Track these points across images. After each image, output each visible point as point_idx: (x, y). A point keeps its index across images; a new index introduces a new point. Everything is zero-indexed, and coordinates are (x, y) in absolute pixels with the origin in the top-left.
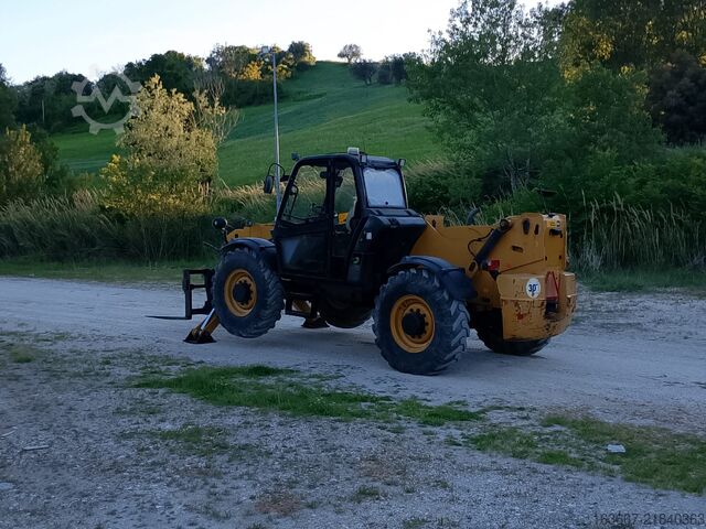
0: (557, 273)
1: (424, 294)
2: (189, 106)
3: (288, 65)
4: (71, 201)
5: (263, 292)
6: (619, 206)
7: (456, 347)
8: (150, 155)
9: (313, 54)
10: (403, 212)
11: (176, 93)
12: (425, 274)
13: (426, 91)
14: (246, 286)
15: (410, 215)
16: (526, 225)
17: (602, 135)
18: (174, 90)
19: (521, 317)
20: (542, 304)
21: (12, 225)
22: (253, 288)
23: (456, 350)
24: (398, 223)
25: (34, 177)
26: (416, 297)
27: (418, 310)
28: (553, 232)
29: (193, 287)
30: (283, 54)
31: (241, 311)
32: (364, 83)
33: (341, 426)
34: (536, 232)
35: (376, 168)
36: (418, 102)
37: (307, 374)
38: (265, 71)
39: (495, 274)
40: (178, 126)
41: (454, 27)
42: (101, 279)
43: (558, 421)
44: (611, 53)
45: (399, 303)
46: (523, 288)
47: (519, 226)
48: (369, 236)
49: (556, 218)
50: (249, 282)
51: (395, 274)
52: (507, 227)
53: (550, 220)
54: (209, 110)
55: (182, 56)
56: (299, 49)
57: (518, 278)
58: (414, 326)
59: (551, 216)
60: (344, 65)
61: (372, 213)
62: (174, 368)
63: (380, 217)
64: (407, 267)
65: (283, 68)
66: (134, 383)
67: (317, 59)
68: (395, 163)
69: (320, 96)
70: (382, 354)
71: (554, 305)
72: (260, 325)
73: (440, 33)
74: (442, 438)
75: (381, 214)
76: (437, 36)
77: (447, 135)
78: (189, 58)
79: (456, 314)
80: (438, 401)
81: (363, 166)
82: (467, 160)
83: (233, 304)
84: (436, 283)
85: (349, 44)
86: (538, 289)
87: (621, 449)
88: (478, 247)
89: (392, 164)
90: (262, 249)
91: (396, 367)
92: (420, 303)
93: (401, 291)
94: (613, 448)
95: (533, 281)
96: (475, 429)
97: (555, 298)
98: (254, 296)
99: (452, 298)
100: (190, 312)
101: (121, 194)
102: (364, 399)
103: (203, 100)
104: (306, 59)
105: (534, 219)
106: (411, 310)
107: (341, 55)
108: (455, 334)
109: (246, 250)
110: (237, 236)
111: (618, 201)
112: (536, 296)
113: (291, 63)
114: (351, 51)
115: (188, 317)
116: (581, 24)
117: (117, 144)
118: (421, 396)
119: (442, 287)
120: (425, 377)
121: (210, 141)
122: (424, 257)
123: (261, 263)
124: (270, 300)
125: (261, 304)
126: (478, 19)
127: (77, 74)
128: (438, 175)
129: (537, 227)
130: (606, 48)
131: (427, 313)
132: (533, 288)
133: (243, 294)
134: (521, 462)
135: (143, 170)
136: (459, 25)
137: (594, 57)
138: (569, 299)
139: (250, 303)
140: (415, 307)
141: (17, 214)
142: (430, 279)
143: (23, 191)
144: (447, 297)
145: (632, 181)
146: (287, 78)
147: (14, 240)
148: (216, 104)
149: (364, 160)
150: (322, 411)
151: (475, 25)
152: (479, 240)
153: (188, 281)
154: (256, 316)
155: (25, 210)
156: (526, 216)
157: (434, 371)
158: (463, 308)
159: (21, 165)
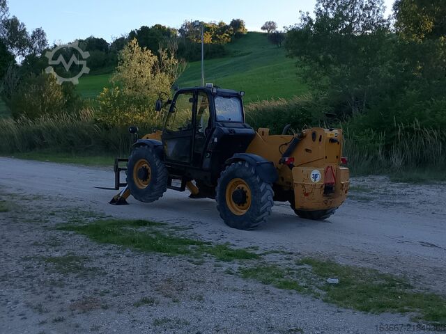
0: (335, 167)
1: (244, 178)
2: (155, 58)
3: (229, 34)
4: (78, 115)
5: (155, 174)
6: (417, 127)
7: (263, 212)
8: (130, 88)
9: (246, 28)
10: (241, 125)
11: (146, 50)
12: (247, 165)
13: (298, 50)
14: (145, 170)
15: (245, 127)
16: (314, 135)
17: (412, 80)
18: (145, 48)
19: (306, 195)
20: (322, 187)
21: (41, 129)
22: (150, 171)
23: (264, 215)
24: (234, 132)
25: (57, 101)
26: (240, 180)
27: (243, 188)
28: (332, 141)
29: (120, 169)
30: (227, 27)
31: (143, 186)
32: (276, 46)
33: (165, 259)
34: (320, 140)
35: (224, 97)
36: (292, 58)
37: (170, 226)
38: (214, 38)
39: (291, 167)
40: (147, 70)
41: (319, 10)
42: (87, 164)
43: (308, 262)
44: (432, 28)
45: (231, 183)
46: (308, 176)
47: (310, 136)
48: (216, 140)
49: (335, 131)
50: (148, 167)
51: (230, 165)
52: (302, 137)
53: (331, 132)
54: (168, 61)
55: (164, 27)
56: (237, 24)
57: (305, 169)
58: (240, 198)
59: (331, 130)
60: (265, 34)
61: (219, 125)
62: (91, 219)
63: (222, 128)
64: (237, 160)
65: (226, 36)
66: (59, 227)
67: (249, 31)
68: (237, 94)
69: (248, 54)
70: (220, 215)
71: (332, 188)
72: (152, 194)
73: (308, 13)
74: (224, 269)
75: (224, 126)
76: (306, 15)
77: (309, 79)
78: (169, 29)
79: (265, 191)
80: (241, 246)
81: (214, 95)
82: (324, 96)
83: (138, 181)
84: (253, 171)
85: (268, 21)
86: (319, 177)
87: (337, 281)
88: (285, 149)
89: (234, 94)
90: (155, 146)
91: (228, 224)
92: (243, 183)
93: (232, 176)
94: (330, 280)
95: (316, 172)
96: (249, 264)
97: (332, 183)
98: (150, 176)
99: (262, 181)
100: (118, 185)
101: (106, 112)
102: (193, 243)
103: (164, 55)
104: (241, 30)
105: (319, 131)
106: (239, 188)
107: (263, 28)
108: (263, 204)
109: (146, 147)
110: (148, 138)
111: (417, 125)
112: (317, 181)
113: (231, 33)
114: (270, 25)
115: (117, 188)
116: (412, 9)
117: (110, 81)
118: (232, 242)
119: (256, 174)
120: (243, 231)
121: (167, 81)
122: (248, 154)
123: (154, 156)
124: (158, 179)
125: (154, 182)
126: (334, 5)
127: (100, 38)
128: (308, 105)
129: (321, 136)
130: (429, 25)
131: (247, 189)
132: (316, 176)
133: (144, 175)
134: (264, 286)
135: (120, 98)
136: (322, 8)
137: (420, 30)
138: (343, 184)
139: (148, 180)
140: (241, 186)
141: (45, 123)
142: (249, 168)
143: (51, 109)
144: (259, 181)
145: (428, 111)
146: (228, 42)
147: (42, 139)
148: (172, 57)
149: (215, 91)
150: (159, 249)
151: (333, 8)
152: (286, 144)
153: (117, 166)
154: (150, 189)
155: (50, 120)
156: (314, 129)
157: (249, 227)
158: (269, 187)
159: (51, 93)
